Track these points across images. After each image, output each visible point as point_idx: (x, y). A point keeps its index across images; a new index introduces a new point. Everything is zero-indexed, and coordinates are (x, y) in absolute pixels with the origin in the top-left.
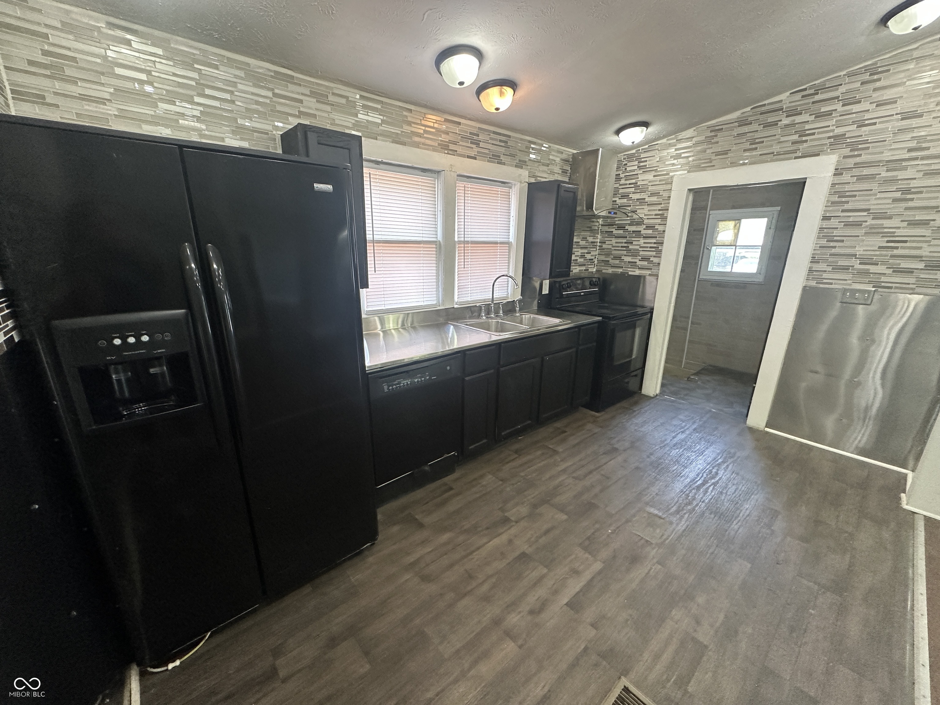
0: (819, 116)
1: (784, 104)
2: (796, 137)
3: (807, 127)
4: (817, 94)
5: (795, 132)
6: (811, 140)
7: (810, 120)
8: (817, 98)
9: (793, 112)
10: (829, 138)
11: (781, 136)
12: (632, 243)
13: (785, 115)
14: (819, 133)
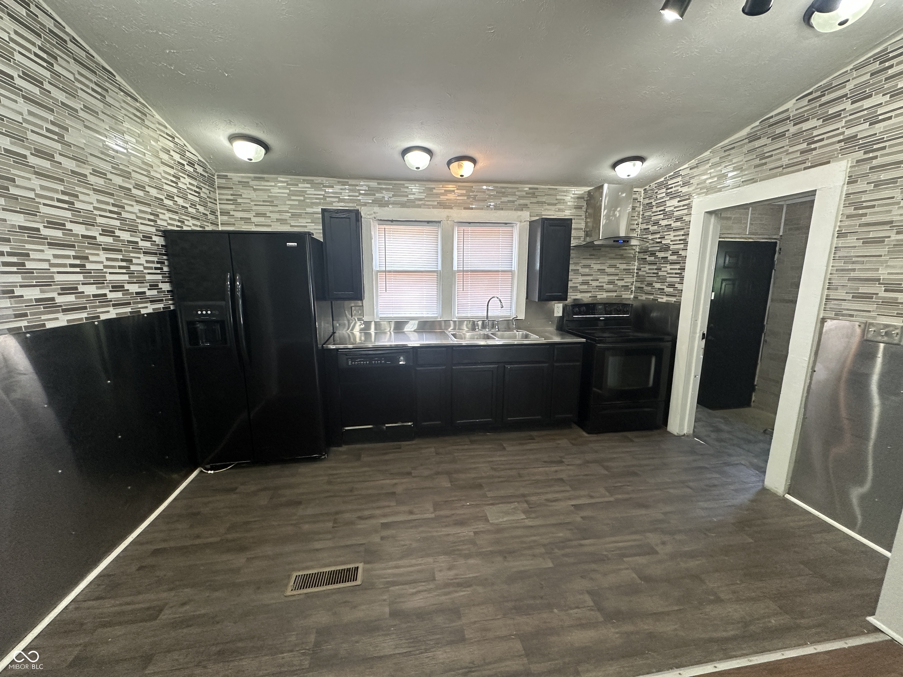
0: (828, 119)
1: (791, 112)
2: (804, 146)
3: (815, 133)
4: (824, 95)
5: (803, 140)
6: (821, 147)
7: (818, 125)
8: (824, 99)
9: (800, 120)
10: (839, 141)
11: (790, 147)
12: (661, 269)
13: (793, 123)
14: (828, 138)
